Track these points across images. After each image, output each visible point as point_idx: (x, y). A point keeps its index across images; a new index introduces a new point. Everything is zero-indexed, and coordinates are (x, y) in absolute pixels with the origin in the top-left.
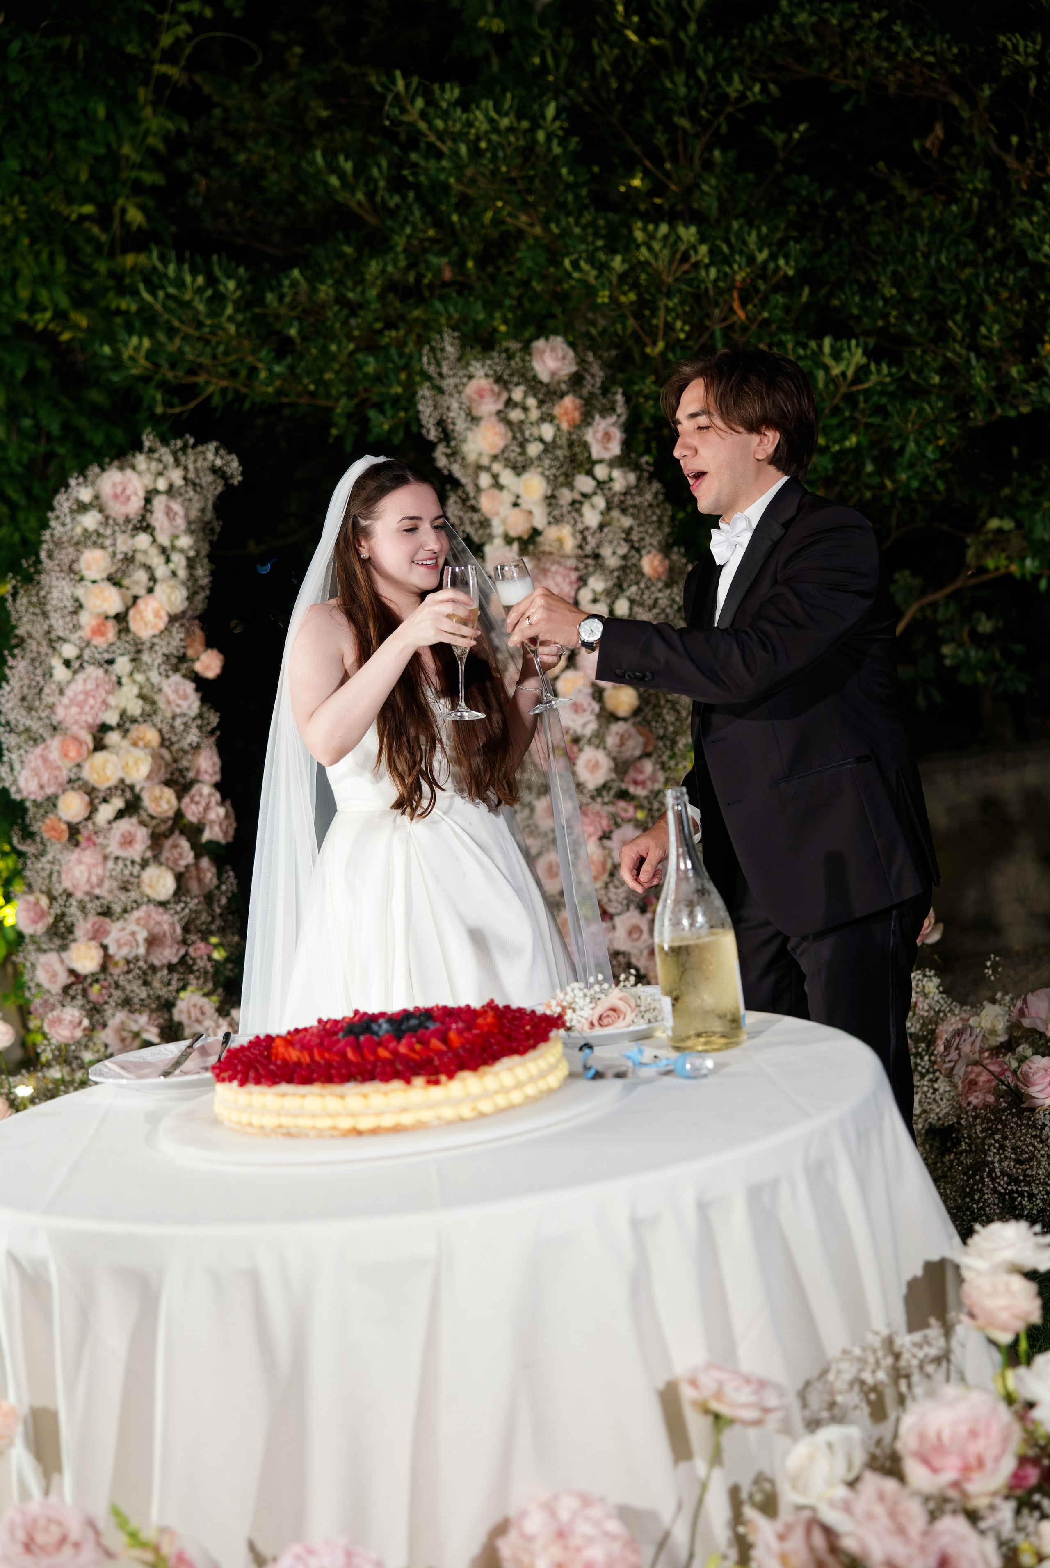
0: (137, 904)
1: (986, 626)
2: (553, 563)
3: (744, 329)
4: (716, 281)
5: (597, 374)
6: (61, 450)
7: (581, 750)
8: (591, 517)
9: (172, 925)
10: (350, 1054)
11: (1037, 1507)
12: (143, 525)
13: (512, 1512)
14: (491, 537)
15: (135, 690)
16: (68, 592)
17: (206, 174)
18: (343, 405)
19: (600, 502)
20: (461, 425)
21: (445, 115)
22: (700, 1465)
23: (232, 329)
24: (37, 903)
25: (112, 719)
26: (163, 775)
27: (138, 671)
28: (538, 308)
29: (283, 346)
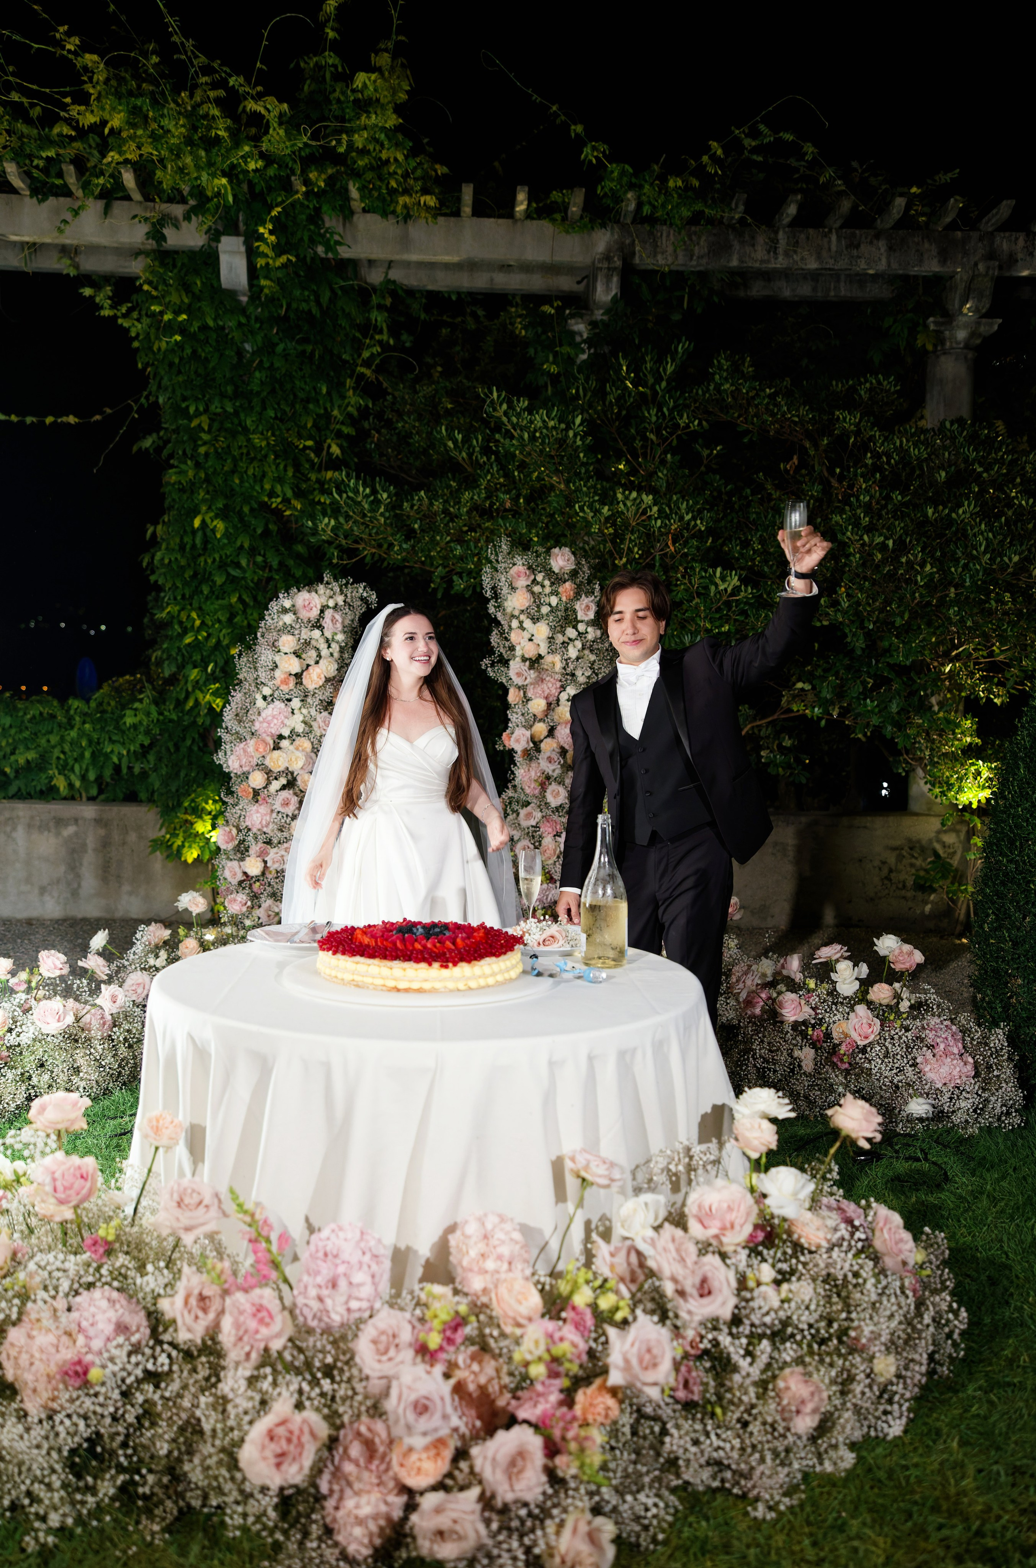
1: (787, 743)
2: (549, 675)
3: (673, 557)
4: (660, 527)
5: (586, 572)
6: (277, 577)
8: (573, 653)
10: (398, 944)
11: (760, 1254)
12: (318, 625)
13: (459, 1220)
14: (514, 656)
15: (301, 718)
16: (270, 657)
17: (378, 432)
18: (439, 571)
19: (579, 644)
20: (505, 590)
21: (518, 415)
22: (570, 1206)
23: (382, 520)
24: (230, 832)
25: (286, 733)
27: (305, 707)
28: (557, 530)
29: (410, 534)
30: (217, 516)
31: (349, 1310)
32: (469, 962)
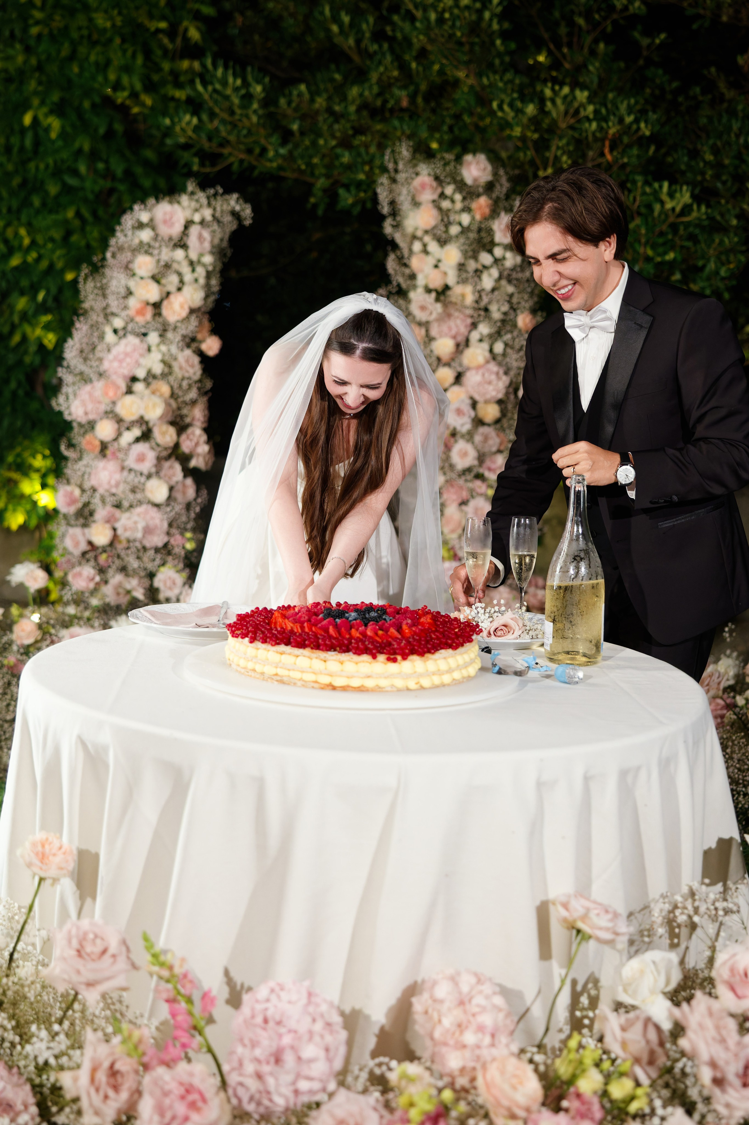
0: (140, 503)
2: (457, 310)
4: (594, 134)
5: (504, 185)
6: (122, 187)
7: (456, 441)
8: (488, 282)
9: (162, 520)
10: (331, 630)
12: (181, 244)
13: (420, 979)
14: (415, 287)
15: (159, 357)
16: (123, 282)
17: (242, 13)
18: (321, 183)
19: (495, 273)
20: (405, 206)
22: (555, 963)
23: (254, 119)
24: (72, 493)
25: (141, 374)
26: (170, 418)
27: (164, 343)
28: (465, 134)
29: (286, 136)
30: (51, 112)
31: (296, 1092)
32: (421, 654)
